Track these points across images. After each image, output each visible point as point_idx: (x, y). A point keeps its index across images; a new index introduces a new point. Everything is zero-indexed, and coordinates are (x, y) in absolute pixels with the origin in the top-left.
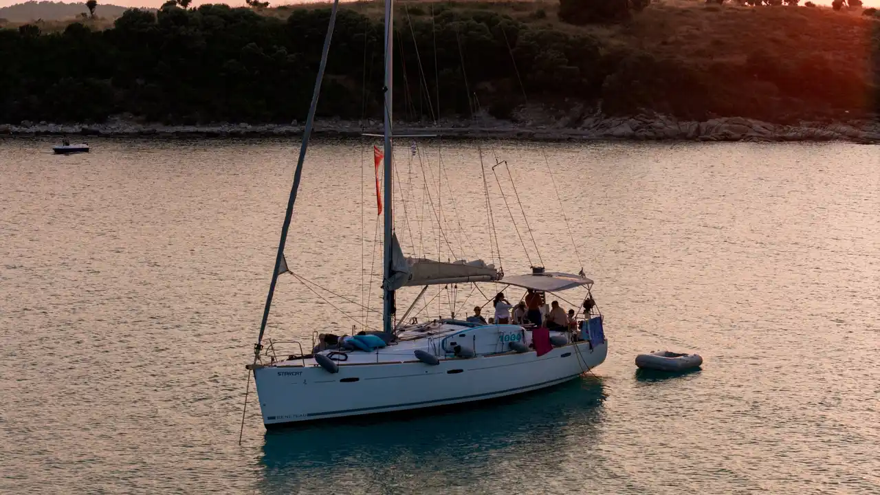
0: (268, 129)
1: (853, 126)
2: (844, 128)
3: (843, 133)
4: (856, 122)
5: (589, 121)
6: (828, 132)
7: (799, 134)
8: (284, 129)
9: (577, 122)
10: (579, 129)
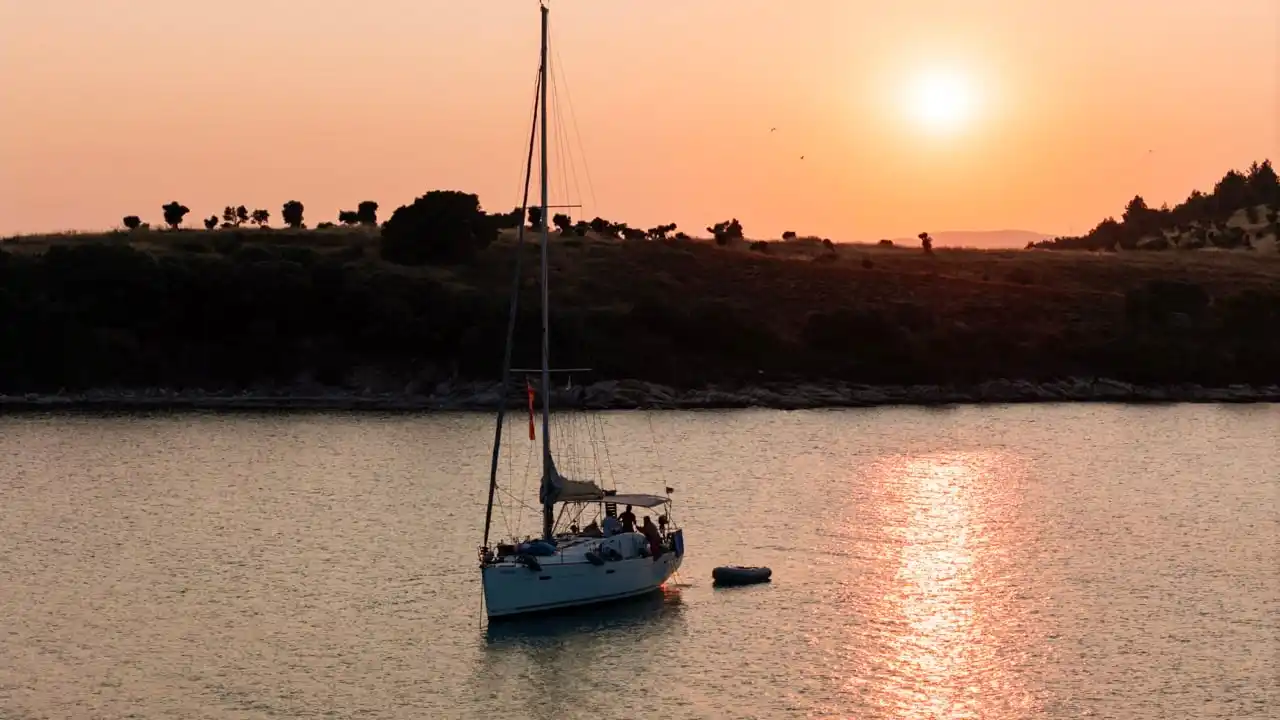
0: (29, 399)
1: (772, 389)
2: (760, 392)
3: (760, 398)
4: (774, 384)
5: (442, 387)
6: (743, 397)
7: (708, 400)
8: (49, 399)
9: (428, 388)
10: (432, 396)
